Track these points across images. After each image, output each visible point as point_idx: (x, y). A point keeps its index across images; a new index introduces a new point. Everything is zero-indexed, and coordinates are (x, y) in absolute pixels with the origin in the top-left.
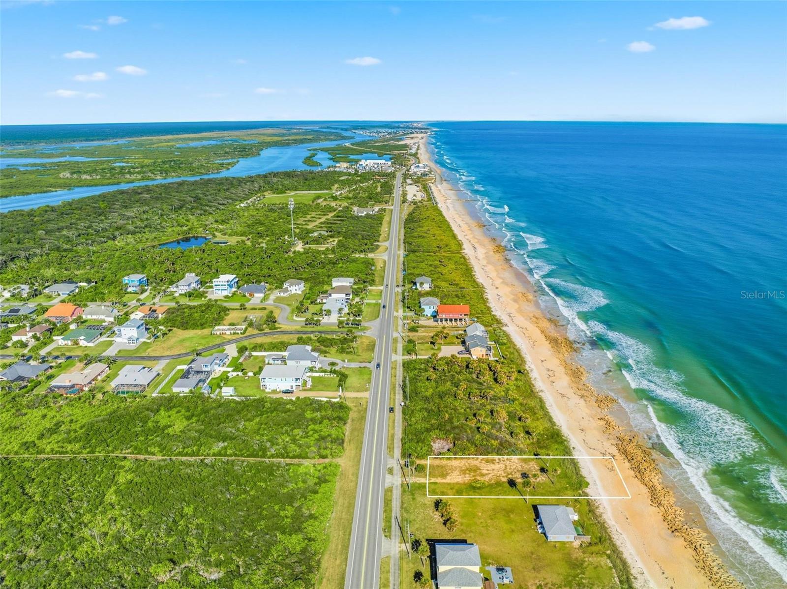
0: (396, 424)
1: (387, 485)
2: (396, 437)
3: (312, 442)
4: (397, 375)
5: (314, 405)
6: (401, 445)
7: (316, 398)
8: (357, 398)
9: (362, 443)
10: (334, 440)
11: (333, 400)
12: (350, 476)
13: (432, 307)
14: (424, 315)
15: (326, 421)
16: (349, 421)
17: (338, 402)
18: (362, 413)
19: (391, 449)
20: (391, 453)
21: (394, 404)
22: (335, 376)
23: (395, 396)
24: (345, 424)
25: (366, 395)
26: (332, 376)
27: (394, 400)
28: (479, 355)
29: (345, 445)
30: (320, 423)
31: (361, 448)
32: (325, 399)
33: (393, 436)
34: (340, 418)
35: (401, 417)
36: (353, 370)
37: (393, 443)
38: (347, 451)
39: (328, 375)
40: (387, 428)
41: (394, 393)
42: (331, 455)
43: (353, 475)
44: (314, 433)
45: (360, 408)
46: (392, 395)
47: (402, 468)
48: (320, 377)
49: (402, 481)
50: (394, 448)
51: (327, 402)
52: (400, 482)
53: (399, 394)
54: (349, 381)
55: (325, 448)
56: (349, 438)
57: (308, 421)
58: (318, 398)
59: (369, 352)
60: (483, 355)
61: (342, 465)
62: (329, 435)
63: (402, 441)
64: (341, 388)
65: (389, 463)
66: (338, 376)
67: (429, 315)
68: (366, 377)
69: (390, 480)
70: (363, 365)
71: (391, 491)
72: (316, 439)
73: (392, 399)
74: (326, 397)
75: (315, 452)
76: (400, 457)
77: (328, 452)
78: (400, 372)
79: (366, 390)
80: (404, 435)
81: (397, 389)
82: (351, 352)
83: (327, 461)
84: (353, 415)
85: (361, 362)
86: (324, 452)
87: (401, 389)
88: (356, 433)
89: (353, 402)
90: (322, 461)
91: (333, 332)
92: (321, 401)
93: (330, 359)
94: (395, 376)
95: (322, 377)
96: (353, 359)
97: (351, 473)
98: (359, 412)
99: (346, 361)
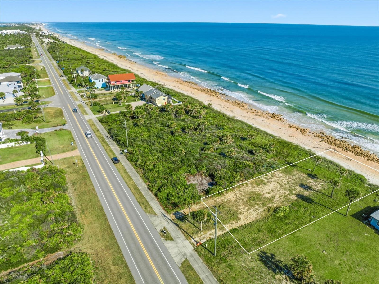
0: (130, 174)
1: (178, 260)
2: (140, 188)
3: (25, 232)
4: (100, 129)
5: (12, 178)
6: (153, 196)
7: (11, 170)
8: (66, 158)
9: (102, 209)
10: (60, 218)
11: (37, 167)
12: (112, 268)
13: (101, 80)
14: (96, 88)
15: (36, 195)
16: (69, 185)
17: (45, 168)
18: (81, 172)
19: (144, 203)
20: (149, 209)
21: (114, 154)
22: (29, 143)
23: (109, 147)
24: (65, 191)
25: (76, 153)
26: (25, 144)
27: (111, 150)
28: (163, 103)
29: (78, 218)
30: (28, 199)
31: (104, 215)
32: (25, 169)
33: (136, 187)
34: (55, 186)
35: (130, 165)
36: (49, 134)
37: (142, 196)
38: (86, 226)
39: (19, 144)
40: (123, 181)
41: (107, 145)
42: (64, 241)
43: (115, 264)
44: (23, 217)
45: (75, 168)
46: (106, 147)
47: (177, 225)
48: (9, 148)
49: (192, 244)
50: (147, 202)
51: (28, 171)
52: (191, 248)
53: (112, 144)
54: (48, 145)
55: (51, 235)
56: (80, 206)
57: (7, 202)
58: (14, 170)
59: (59, 118)
60: (165, 103)
61: (89, 251)
62: (48, 213)
63: (152, 191)
64: (41, 152)
65: (156, 223)
66: (32, 143)
67: (100, 88)
68: (67, 138)
69: (176, 250)
70: (58, 128)
71: (191, 268)
72: (30, 225)
73: (108, 151)
74: (26, 166)
75: (34, 247)
76: (163, 211)
77: (58, 239)
78: (100, 127)
79: (74, 149)
80: (148, 183)
81: (107, 140)
82: (40, 121)
83: (60, 254)
84: (69, 178)
85: (54, 127)
86: (52, 242)
87: (110, 140)
88: (86, 198)
89: (64, 163)
90: (52, 257)
91: (12, 110)
92: (19, 172)
93: (16, 130)
94: (98, 131)
95: (12, 147)
96: (43, 126)
97: (110, 260)
98: (77, 172)
99: (37, 127)
